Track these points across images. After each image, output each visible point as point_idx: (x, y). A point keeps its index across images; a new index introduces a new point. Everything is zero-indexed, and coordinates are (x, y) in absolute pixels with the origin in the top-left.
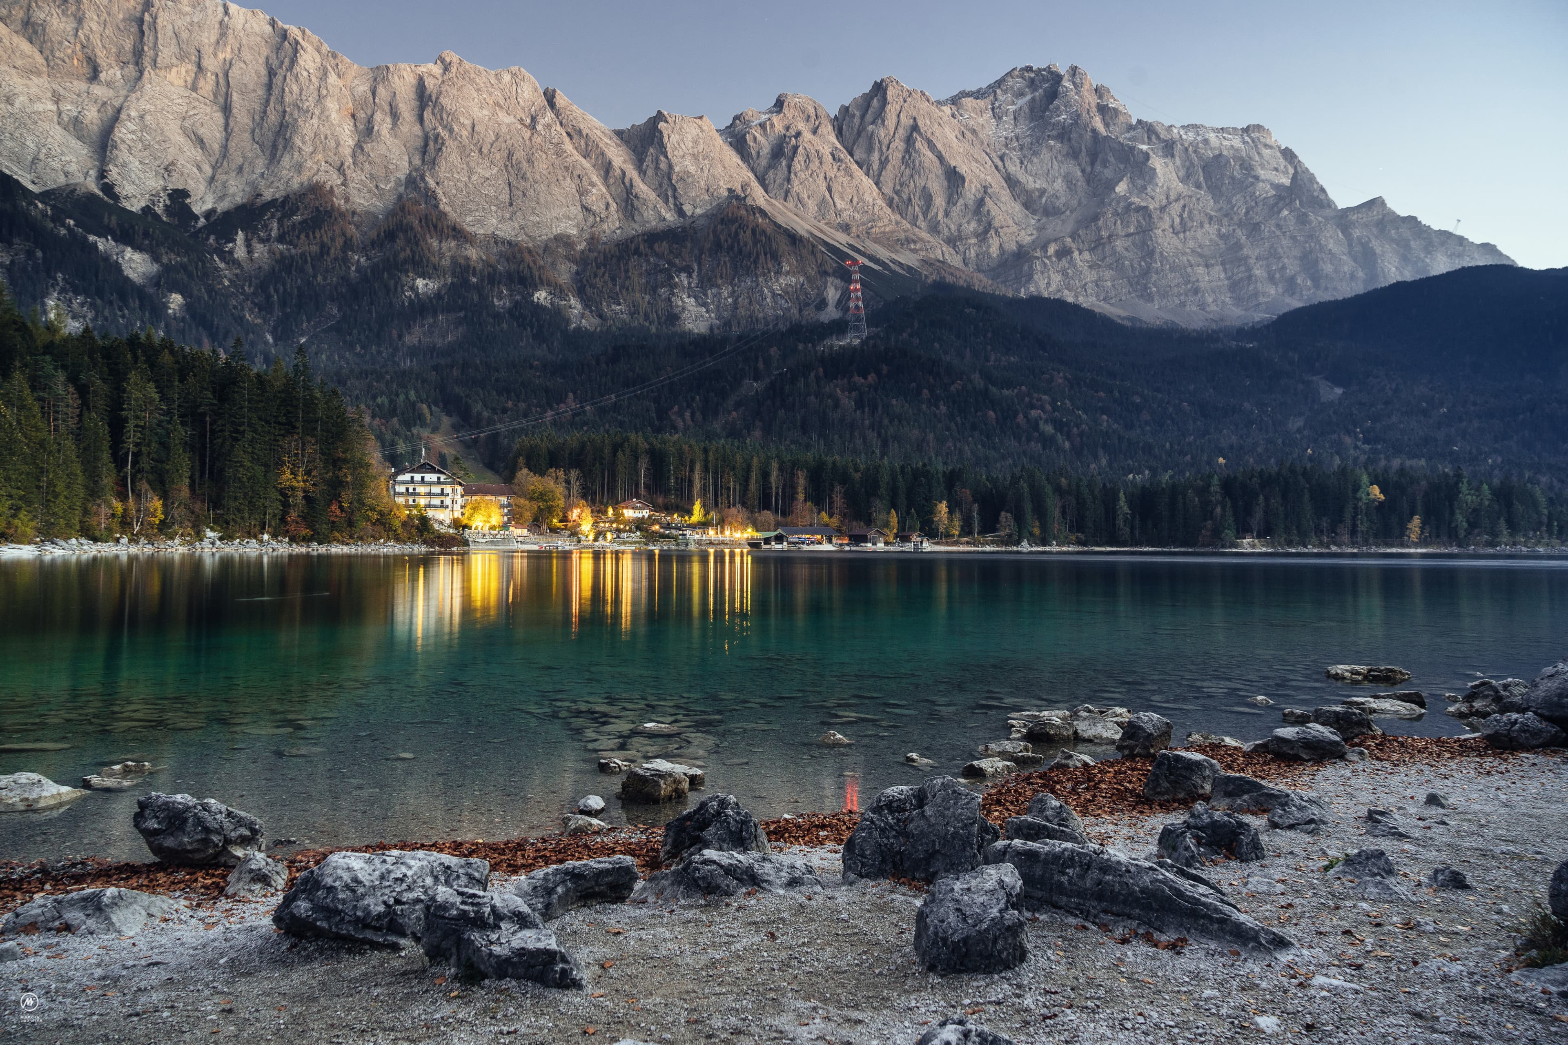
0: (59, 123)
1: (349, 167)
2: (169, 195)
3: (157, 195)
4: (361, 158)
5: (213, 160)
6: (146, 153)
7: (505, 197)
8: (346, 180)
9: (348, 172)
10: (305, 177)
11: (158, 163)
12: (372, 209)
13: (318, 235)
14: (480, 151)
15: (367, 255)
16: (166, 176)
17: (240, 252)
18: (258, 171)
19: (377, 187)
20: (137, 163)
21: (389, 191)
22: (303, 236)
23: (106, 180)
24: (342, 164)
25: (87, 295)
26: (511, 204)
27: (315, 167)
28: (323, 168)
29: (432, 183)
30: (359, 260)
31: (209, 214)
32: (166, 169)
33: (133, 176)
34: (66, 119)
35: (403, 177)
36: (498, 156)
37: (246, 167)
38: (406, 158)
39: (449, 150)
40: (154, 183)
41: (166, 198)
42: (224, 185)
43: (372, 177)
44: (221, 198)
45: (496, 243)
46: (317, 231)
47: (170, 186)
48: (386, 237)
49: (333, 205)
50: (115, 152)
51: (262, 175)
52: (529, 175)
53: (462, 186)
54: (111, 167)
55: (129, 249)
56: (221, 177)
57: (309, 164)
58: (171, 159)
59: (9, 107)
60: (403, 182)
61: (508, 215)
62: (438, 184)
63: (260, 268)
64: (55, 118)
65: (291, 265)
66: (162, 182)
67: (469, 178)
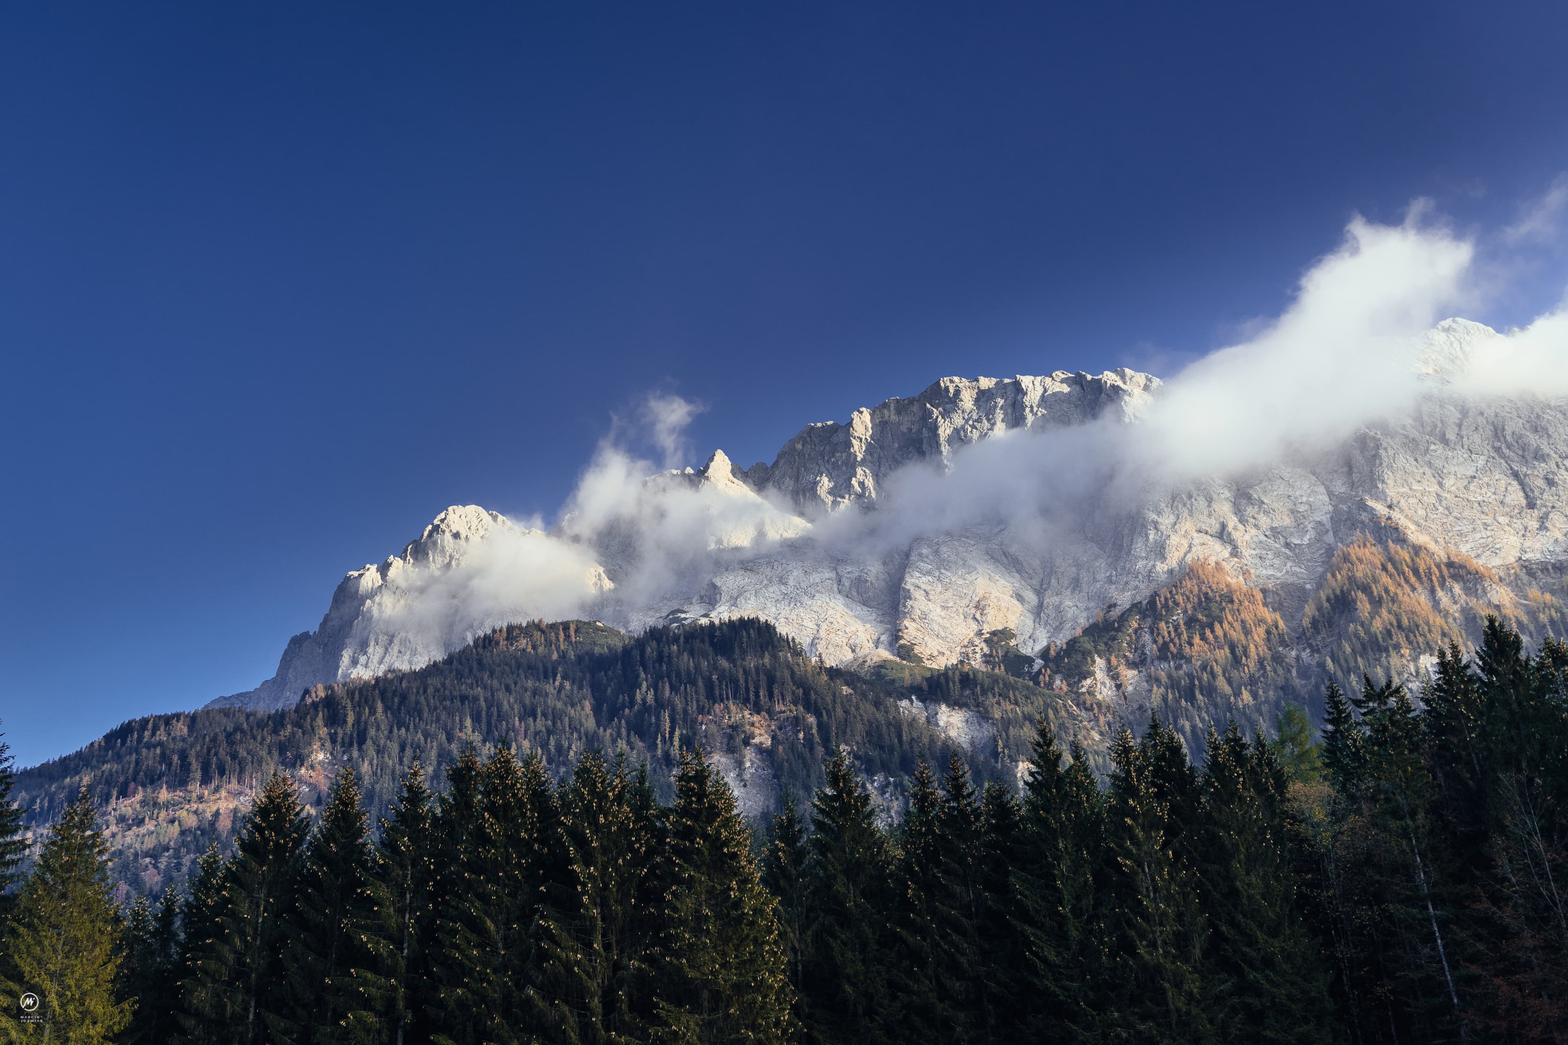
0: (840, 592)
1: (1235, 528)
2: (986, 641)
3: (971, 643)
4: (1250, 511)
5: (1035, 582)
6: (949, 594)
7: (1516, 496)
8: (1235, 547)
9: (1236, 535)
10: (1173, 560)
11: (967, 601)
12: (1291, 579)
13: (1219, 632)
14: (1445, 441)
15: (1310, 646)
16: (978, 616)
17: (1105, 691)
18: (1102, 576)
19: (1287, 545)
20: (939, 610)
21: (1309, 545)
22: (1197, 640)
23: (902, 642)
24: (1223, 526)
25: (889, 772)
26: (1531, 505)
27: (1185, 543)
28: (1196, 542)
29: (1380, 508)
30: (1298, 658)
31: (1045, 654)
32: (977, 607)
33: (936, 627)
34: (847, 584)
35: (1325, 519)
36: (1476, 438)
37: (1085, 577)
38: (1321, 489)
39: (1391, 452)
40: (965, 630)
41: (984, 645)
42: (1058, 609)
43: (1275, 532)
44: (1058, 629)
45: (1531, 573)
46: (1217, 626)
47: (987, 629)
48: (1333, 608)
49: (1228, 585)
50: (909, 603)
51: (1110, 581)
52: (1546, 450)
53: (1433, 500)
54: (907, 622)
55: (944, 707)
56: (1051, 600)
57: (1174, 540)
58: (981, 595)
59: (783, 587)
60: (1328, 526)
61: (1535, 524)
62: (1390, 507)
63: (1141, 707)
64: (835, 586)
65: (1192, 687)
66: (975, 627)
67: (1441, 485)
